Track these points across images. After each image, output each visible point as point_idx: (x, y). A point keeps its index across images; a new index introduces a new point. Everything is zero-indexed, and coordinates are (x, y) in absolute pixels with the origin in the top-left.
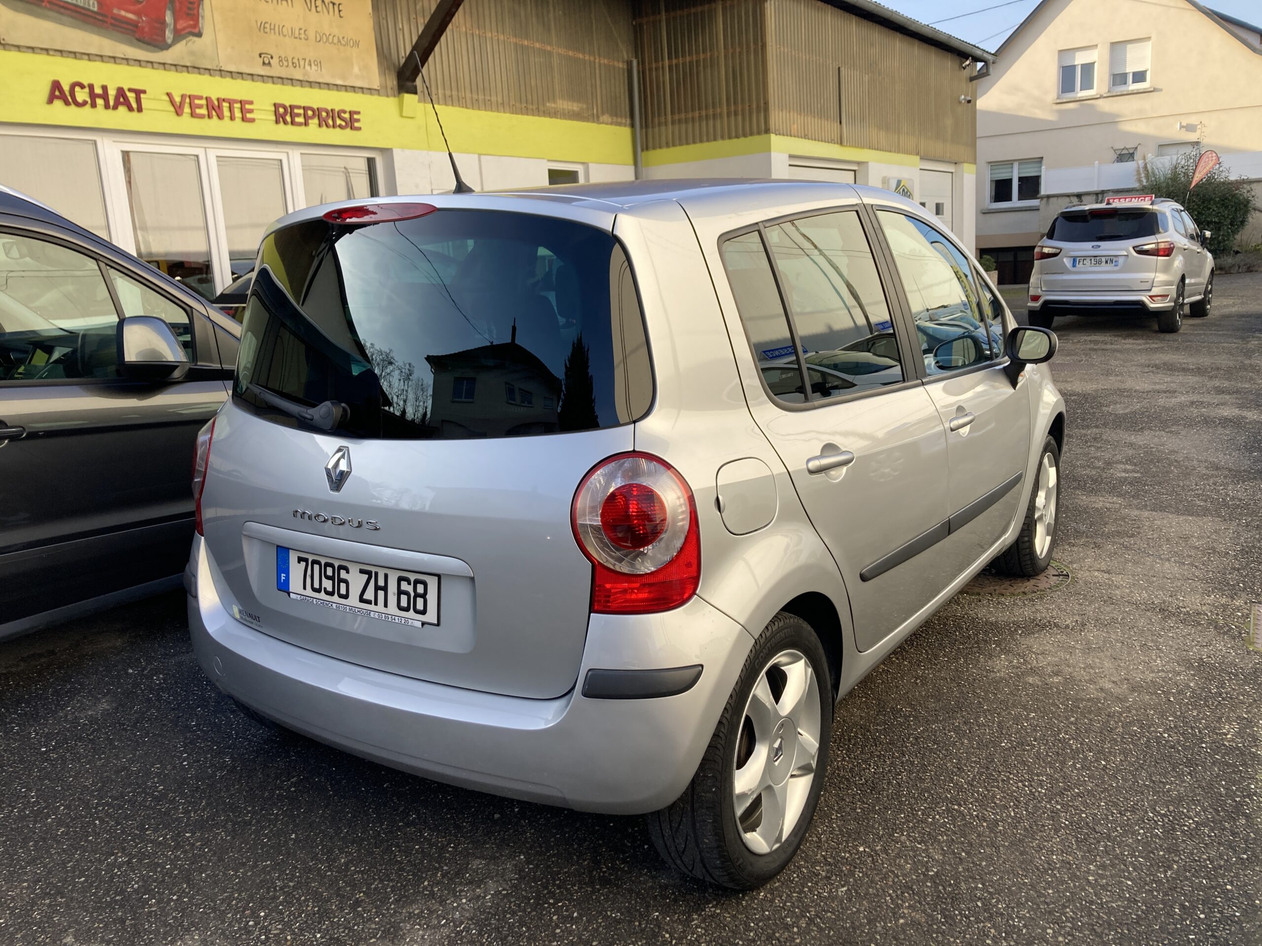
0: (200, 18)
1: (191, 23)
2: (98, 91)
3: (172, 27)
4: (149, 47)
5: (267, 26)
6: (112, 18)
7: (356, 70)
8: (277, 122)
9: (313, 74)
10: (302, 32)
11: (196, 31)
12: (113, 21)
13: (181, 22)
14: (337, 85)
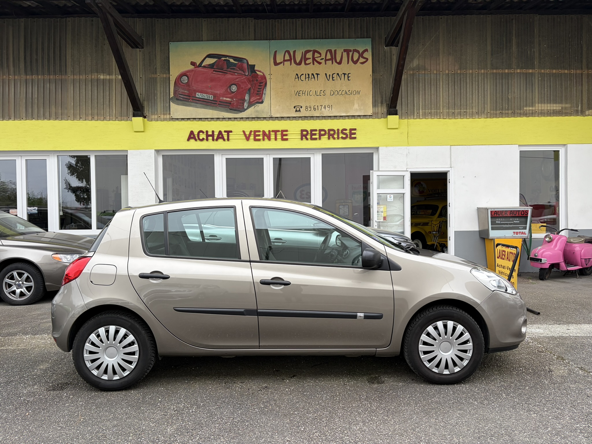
0: (263, 95)
1: (258, 97)
2: (210, 133)
3: (248, 101)
4: (235, 112)
5: (301, 92)
6: (219, 102)
7: (356, 106)
8: (302, 139)
9: (326, 112)
10: (322, 91)
11: (261, 101)
12: (219, 103)
13: (253, 98)
14: (342, 116)
